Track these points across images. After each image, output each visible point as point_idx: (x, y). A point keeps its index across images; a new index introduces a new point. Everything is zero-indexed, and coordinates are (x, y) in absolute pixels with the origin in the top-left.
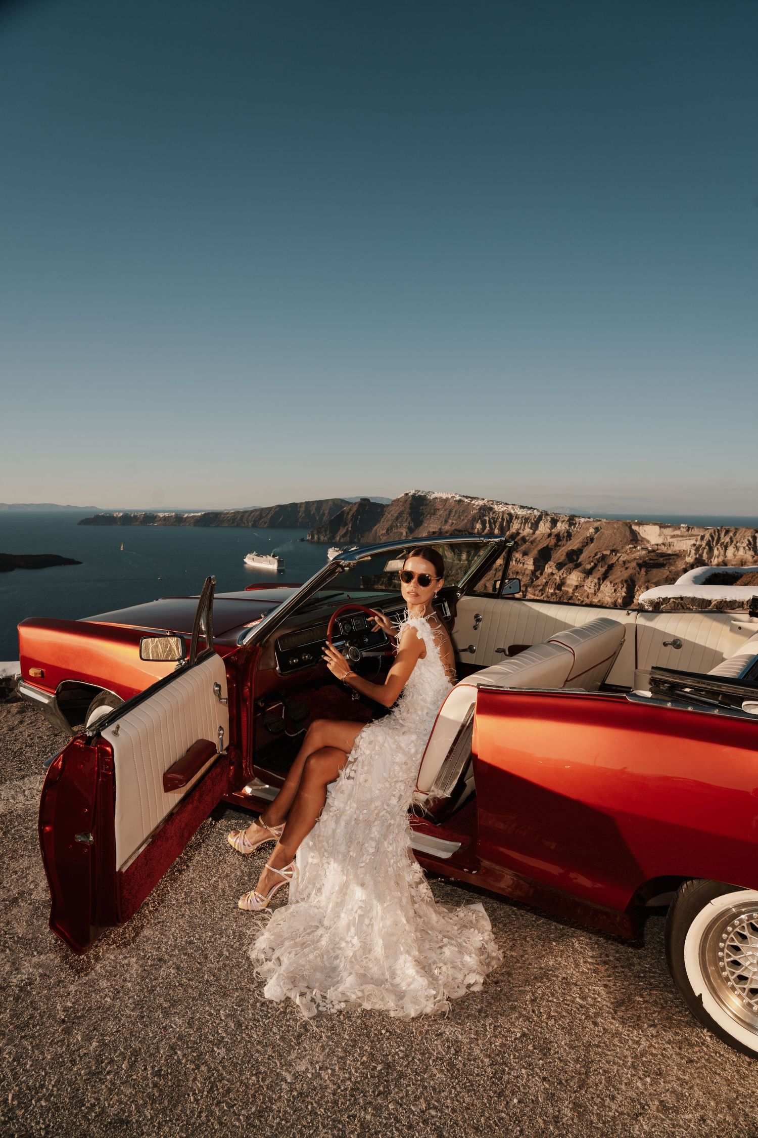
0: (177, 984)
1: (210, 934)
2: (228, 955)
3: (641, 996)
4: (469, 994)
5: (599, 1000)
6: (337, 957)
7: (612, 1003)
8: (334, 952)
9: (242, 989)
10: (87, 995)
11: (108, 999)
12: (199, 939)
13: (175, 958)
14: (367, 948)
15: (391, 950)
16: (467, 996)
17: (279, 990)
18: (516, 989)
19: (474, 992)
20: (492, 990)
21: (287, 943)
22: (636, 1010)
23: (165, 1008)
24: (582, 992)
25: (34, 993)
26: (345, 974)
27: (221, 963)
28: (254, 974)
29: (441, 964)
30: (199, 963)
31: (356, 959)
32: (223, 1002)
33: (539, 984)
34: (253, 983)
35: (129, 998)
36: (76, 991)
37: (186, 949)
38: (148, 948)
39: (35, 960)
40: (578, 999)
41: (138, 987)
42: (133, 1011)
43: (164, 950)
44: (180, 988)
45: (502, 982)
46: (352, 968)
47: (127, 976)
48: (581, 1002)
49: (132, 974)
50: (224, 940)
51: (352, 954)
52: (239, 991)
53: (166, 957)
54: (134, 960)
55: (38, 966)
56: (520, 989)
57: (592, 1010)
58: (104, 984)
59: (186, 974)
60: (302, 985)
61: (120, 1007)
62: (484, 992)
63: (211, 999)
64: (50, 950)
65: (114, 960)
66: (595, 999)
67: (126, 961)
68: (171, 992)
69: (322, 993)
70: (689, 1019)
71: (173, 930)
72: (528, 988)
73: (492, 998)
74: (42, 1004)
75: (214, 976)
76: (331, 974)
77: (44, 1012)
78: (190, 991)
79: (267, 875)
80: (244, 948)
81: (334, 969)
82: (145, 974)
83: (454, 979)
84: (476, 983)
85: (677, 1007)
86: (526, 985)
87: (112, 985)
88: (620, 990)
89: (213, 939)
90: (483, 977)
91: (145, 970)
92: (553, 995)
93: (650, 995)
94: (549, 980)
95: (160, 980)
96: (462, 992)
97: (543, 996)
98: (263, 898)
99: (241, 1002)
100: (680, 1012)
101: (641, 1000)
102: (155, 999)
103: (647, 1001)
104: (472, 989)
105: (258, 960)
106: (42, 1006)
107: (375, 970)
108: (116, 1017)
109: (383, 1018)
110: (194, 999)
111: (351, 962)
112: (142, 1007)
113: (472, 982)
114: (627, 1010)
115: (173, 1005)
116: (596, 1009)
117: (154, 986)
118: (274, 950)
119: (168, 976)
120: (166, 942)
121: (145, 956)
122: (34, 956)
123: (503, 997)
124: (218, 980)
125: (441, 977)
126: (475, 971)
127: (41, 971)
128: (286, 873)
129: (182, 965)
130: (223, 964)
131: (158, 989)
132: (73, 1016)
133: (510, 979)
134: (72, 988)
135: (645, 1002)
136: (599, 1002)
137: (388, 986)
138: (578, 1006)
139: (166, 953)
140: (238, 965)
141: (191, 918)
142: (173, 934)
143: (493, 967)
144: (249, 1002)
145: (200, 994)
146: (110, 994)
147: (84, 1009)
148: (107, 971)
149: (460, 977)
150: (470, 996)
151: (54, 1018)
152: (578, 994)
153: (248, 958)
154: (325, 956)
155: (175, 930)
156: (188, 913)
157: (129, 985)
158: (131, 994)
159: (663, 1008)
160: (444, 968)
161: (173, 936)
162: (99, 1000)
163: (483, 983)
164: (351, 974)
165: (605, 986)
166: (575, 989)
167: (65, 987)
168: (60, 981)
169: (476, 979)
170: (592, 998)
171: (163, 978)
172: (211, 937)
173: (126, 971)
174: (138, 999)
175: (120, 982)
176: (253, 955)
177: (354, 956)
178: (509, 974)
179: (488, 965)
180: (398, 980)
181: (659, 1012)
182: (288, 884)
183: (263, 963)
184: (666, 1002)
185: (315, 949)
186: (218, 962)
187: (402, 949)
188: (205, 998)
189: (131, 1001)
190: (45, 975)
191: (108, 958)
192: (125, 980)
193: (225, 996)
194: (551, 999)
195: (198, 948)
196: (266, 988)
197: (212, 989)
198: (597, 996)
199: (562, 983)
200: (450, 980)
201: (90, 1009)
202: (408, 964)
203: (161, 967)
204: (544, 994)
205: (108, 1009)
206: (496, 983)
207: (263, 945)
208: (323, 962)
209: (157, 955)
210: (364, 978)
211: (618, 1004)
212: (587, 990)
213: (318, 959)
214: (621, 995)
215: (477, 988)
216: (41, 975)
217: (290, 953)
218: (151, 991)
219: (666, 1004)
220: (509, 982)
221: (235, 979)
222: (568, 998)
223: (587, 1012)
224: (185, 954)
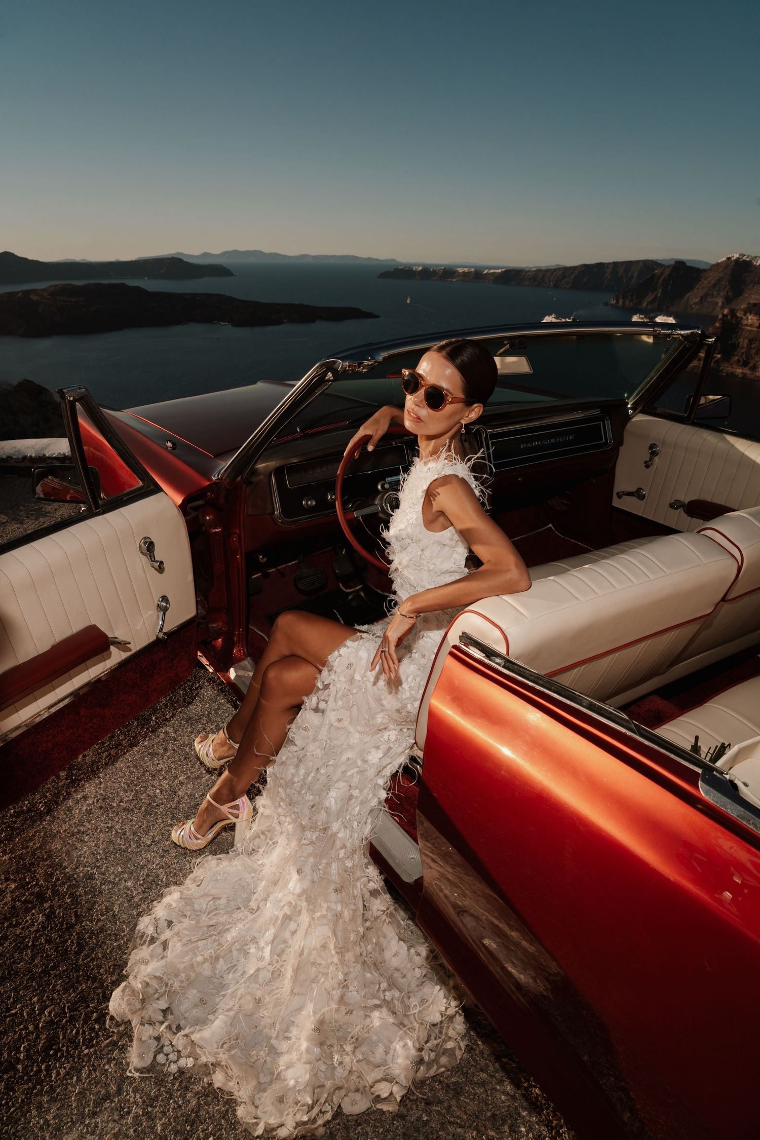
79: (207, 808)
98: (199, 836)
104: (378, 1106)
109: (227, 1111)
125: (338, 1071)
128: (231, 811)
149: (368, 1079)
182: (234, 824)
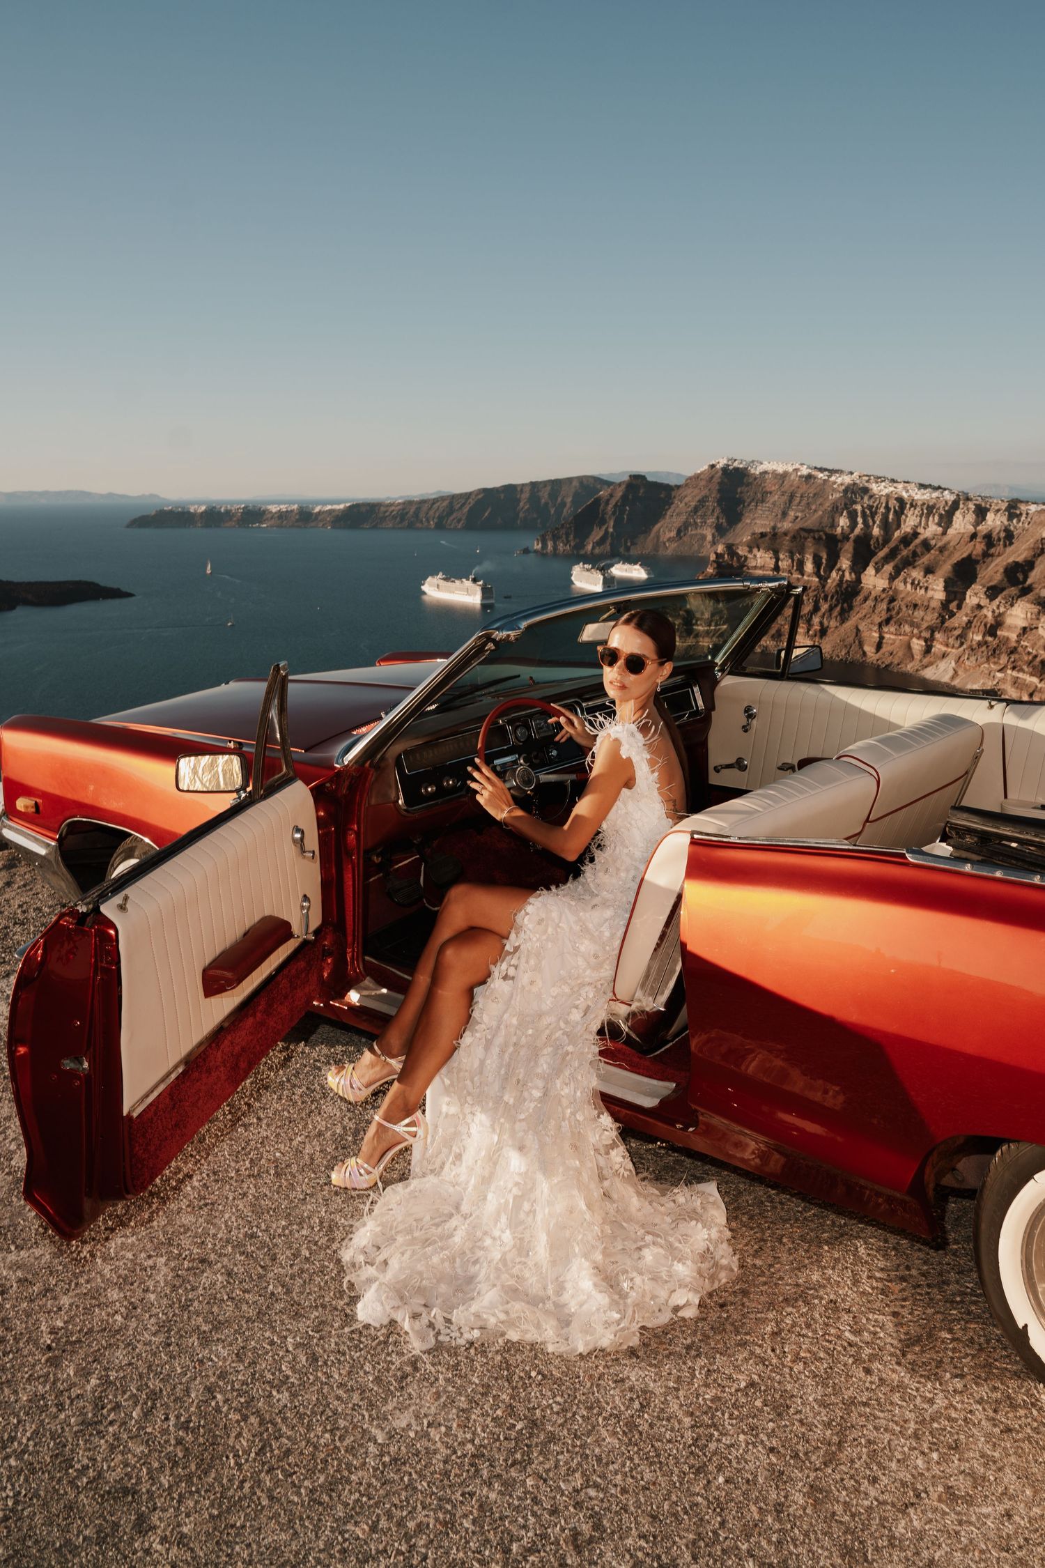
0: (226, 1297)
1: (283, 1223)
2: (308, 1255)
3: (950, 1331)
4: (675, 1322)
5: (882, 1335)
6: (476, 1262)
7: (900, 1341)
8: (473, 1253)
9: (324, 1306)
10: (88, 1311)
11: (118, 1318)
12: (266, 1230)
13: (226, 1260)
14: (523, 1248)
15: (561, 1251)
16: (672, 1325)
17: (379, 1308)
18: (751, 1316)
19: (684, 1319)
20: (713, 1316)
21: (400, 1239)
22: (937, 1352)
23: (204, 1332)
24: (856, 1323)
25: (8, 1306)
26: (483, 1287)
27: (296, 1268)
28: (345, 1286)
29: (635, 1274)
30: (262, 1267)
31: (505, 1264)
32: (293, 1325)
33: (790, 1309)
34: (341, 1298)
35: (151, 1316)
36: (71, 1305)
37: (245, 1245)
38: (186, 1242)
39: (12, 1257)
40: (847, 1334)
41: (165, 1301)
42: (154, 1334)
43: (210, 1246)
44: (229, 1303)
45: (732, 1304)
46: (498, 1278)
47: (151, 1284)
48: (852, 1338)
49: (158, 1282)
50: (304, 1232)
51: (499, 1257)
52: (320, 1309)
53: (213, 1257)
54: (163, 1260)
55: (16, 1266)
56: (759, 1315)
57: (868, 1351)
58: (114, 1294)
59: (241, 1283)
60: (416, 1303)
61: (136, 1329)
62: (698, 1320)
63: (276, 1321)
64: (36, 1243)
65: (132, 1261)
66: (875, 1333)
67: (150, 1262)
68: (215, 1309)
69: (446, 1315)
70: (1019, 1367)
71: (227, 1216)
72: (771, 1315)
73: (712, 1328)
74: (18, 1323)
75: (283, 1286)
76: (464, 1287)
77: (21, 1334)
78: (244, 1307)
79: (378, 1132)
80: (334, 1247)
81: (470, 1280)
82: (179, 1281)
83: (653, 1297)
84: (687, 1304)
85: (1005, 1349)
86: (768, 1310)
87: (125, 1297)
88: (918, 1321)
89: (287, 1232)
90: (699, 1296)
91: (178, 1276)
92: (808, 1326)
93: (965, 1329)
94: (807, 1303)
95: (201, 1291)
96: (665, 1318)
97: (793, 1326)
98: (370, 1169)
99: (320, 1326)
100: (1007, 1356)
101: (949, 1336)
102: (189, 1318)
103: (957, 1339)
104: (680, 1314)
105: (354, 1265)
106: (19, 1326)
107: (532, 1283)
108: (129, 1344)
109: (536, 1355)
110: (249, 1320)
111: (497, 1269)
112: (169, 1331)
113: (681, 1302)
114: (923, 1352)
115: (216, 1329)
116: (874, 1349)
117: (190, 1300)
118: (379, 1248)
119: (213, 1284)
120: (215, 1235)
121: (180, 1255)
122: (11, 1252)
123: (729, 1328)
124: (288, 1292)
125: (633, 1294)
126: (687, 1286)
127: (19, 1274)
128: (407, 1129)
129: (235, 1269)
130: (300, 1269)
131: (196, 1304)
132: (64, 1340)
133: (745, 1300)
134: (65, 1301)
135: (953, 1340)
136: (880, 1338)
137: (549, 1305)
138: (846, 1344)
139: (213, 1250)
140: (322, 1271)
141: (257, 1198)
142: (226, 1222)
143: (720, 1281)
144: (332, 1326)
145: (259, 1313)
146: (123, 1310)
147: (79, 1331)
148: (119, 1277)
149: (663, 1294)
150: (677, 1325)
151: (36, 1344)
152: (850, 1325)
153: (339, 1261)
154: (458, 1260)
155: (230, 1217)
156: (253, 1190)
157: (152, 1297)
158: (154, 1311)
159: (981, 1350)
160: (638, 1280)
161: (226, 1226)
162: (105, 1318)
163: (700, 1305)
164: (494, 1285)
165: (895, 1314)
166: (846, 1317)
167: (55, 1298)
168: (47, 1290)
169: (687, 1300)
170: (870, 1333)
171: (204, 1288)
172: (284, 1228)
173: (150, 1277)
174: (164, 1318)
175: (139, 1293)
176: (346, 1256)
177: (503, 1260)
178: (745, 1293)
179: (712, 1278)
180: (566, 1297)
181: (973, 1356)
182: (410, 1147)
183: (360, 1268)
184: (988, 1341)
185: (442, 1249)
186: (291, 1266)
187: (577, 1250)
188: (266, 1319)
189: (153, 1320)
190: (26, 1280)
191: (123, 1257)
192: (146, 1291)
193: (297, 1316)
194: (804, 1332)
195: (264, 1245)
196: (360, 1305)
197: (279, 1306)
198: (878, 1330)
199: (827, 1309)
200: (647, 1299)
201: (90, 1331)
202: (584, 1273)
203: (203, 1272)
204: (794, 1325)
205: (118, 1331)
206: (722, 1306)
207: (364, 1242)
208: (454, 1268)
209: (198, 1254)
210: (513, 1293)
211: (908, 1343)
212: (864, 1321)
213: (447, 1264)
214: (917, 1329)
215: (690, 1313)
216: (19, 1281)
217: (403, 1254)
218: (184, 1308)
219: (988, 1344)
220: (743, 1305)
221: (315, 1292)
222: (833, 1331)
223: (858, 1353)
224: (242, 1254)
